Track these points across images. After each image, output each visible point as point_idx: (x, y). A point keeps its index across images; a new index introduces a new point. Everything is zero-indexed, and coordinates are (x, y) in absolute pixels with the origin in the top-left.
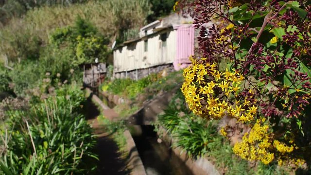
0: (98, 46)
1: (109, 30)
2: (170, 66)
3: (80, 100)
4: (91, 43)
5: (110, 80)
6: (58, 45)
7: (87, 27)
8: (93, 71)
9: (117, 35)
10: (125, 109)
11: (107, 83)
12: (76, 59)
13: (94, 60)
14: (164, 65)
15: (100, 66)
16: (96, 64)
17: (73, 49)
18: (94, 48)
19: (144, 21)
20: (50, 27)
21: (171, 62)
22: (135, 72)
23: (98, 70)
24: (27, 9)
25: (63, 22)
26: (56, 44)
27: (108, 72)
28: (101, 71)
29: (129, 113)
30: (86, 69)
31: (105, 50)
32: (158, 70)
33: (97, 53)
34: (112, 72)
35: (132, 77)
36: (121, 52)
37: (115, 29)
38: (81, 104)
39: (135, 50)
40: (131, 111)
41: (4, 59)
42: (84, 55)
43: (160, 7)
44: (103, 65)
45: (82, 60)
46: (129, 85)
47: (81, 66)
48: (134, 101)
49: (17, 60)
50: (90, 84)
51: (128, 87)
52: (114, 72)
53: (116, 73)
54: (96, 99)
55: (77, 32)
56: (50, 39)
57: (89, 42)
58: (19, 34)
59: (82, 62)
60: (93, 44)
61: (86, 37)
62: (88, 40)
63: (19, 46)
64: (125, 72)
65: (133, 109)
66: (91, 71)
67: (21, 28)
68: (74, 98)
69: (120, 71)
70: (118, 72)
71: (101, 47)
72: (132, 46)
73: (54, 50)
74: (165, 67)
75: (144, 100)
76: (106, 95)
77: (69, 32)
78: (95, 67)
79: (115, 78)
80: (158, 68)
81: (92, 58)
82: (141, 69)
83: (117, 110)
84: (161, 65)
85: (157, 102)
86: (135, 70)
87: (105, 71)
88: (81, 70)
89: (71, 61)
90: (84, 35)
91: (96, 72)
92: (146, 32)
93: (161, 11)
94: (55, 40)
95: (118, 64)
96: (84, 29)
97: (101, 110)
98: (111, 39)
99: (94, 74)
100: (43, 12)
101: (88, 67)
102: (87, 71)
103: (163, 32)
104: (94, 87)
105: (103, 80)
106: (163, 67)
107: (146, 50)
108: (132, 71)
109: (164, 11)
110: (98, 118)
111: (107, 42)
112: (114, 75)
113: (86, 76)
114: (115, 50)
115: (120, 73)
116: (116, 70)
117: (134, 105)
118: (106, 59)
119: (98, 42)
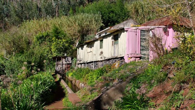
0: (67, 45)
1: (74, 35)
2: (121, 59)
3: (49, 85)
4: (62, 42)
5: (74, 69)
6: (40, 44)
7: (60, 32)
8: (62, 62)
9: (80, 38)
10: (86, 95)
11: (72, 71)
12: (51, 54)
13: (64, 55)
14: (116, 58)
15: (68, 59)
16: (65, 58)
17: (50, 47)
18: (63, 46)
19: (98, 30)
20: (36, 33)
21: (122, 56)
22: (93, 63)
23: (66, 62)
24: (22, 21)
25: (45, 29)
26: (38, 43)
27: (73, 63)
28: (68, 62)
29: (90, 99)
30: (57, 61)
31: (71, 48)
32: (110, 63)
33: (65, 50)
34: (76, 63)
35: (90, 67)
36: (82, 49)
37: (79, 35)
38: (50, 88)
39: (93, 47)
40: (91, 97)
41: (4, 52)
42: (57, 51)
43: (108, 21)
44: (70, 59)
45: (55, 55)
46: (88, 73)
47: (54, 58)
48: (93, 88)
49: (13, 54)
50: (60, 71)
51: (87, 74)
52: (77, 63)
53: (78, 64)
54: (63, 83)
55: (53, 35)
56: (35, 40)
57: (60, 42)
58: (15, 36)
59: (55, 56)
60: (63, 43)
61: (58, 38)
62: (60, 40)
63: (14, 44)
64: (85, 63)
65: (93, 95)
66: (61, 62)
67: (17, 32)
68: (44, 84)
69: (81, 62)
70: (80, 63)
71: (69, 46)
72: (90, 44)
73: (37, 47)
74: (117, 60)
75: (102, 87)
76: (71, 79)
77: (48, 35)
78: (64, 60)
79: (78, 67)
80: (111, 61)
81: (62, 53)
82: (97, 61)
83: (79, 95)
84: (114, 59)
85: (114, 90)
86: (92, 62)
87: (70, 63)
88: (54, 61)
89: (47, 55)
90: (57, 37)
91: (64, 63)
92: (100, 35)
93: (109, 24)
94: (38, 40)
95: (80, 57)
96: (58, 33)
97: (66, 93)
98: (75, 41)
99: (63, 65)
100: (32, 23)
101: (59, 59)
102: (58, 62)
103: (116, 34)
104: (62, 73)
105: (69, 68)
106: (115, 60)
107: (101, 47)
108: (90, 63)
109: (111, 24)
110: (64, 100)
111: (73, 43)
112: (77, 65)
113: (57, 66)
114: (78, 47)
115: (81, 64)
116: (78, 62)
117: (94, 91)
118: (72, 54)
119: (67, 42)
